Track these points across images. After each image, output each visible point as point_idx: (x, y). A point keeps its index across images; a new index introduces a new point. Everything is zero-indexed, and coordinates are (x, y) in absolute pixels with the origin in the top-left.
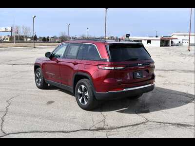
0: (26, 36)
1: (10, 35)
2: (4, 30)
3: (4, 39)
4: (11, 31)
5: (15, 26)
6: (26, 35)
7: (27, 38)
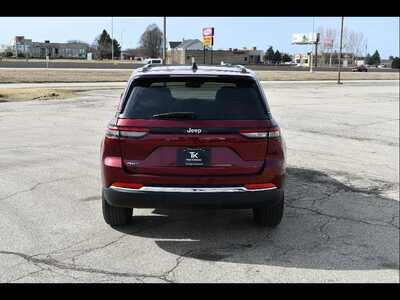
0: (351, 56)
1: (314, 52)
2: (301, 40)
3: (299, 61)
4: (316, 43)
5: (325, 31)
6: (350, 52)
7: (352, 58)
